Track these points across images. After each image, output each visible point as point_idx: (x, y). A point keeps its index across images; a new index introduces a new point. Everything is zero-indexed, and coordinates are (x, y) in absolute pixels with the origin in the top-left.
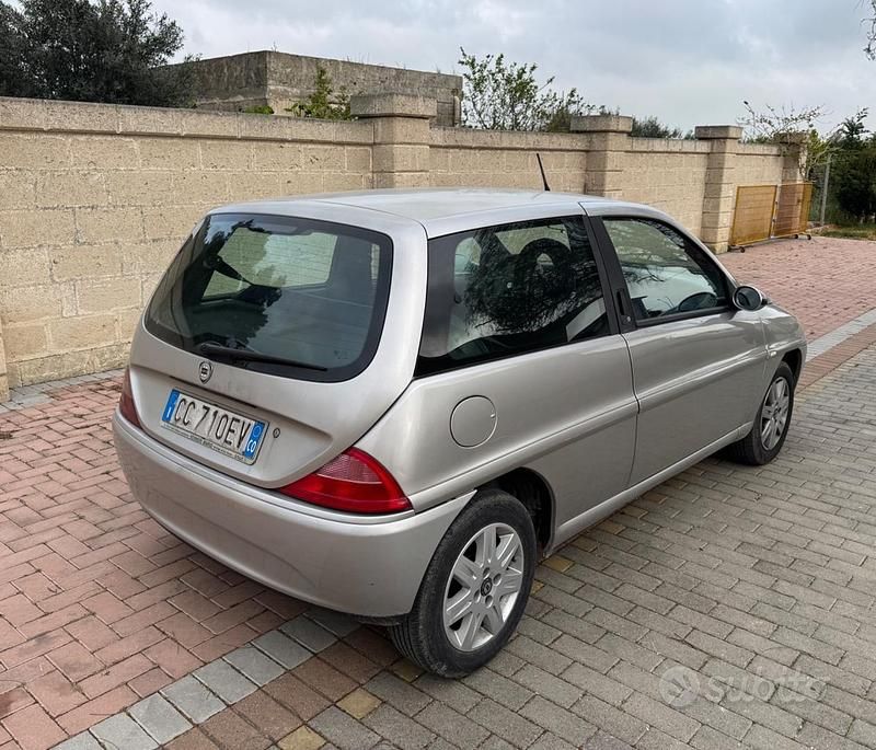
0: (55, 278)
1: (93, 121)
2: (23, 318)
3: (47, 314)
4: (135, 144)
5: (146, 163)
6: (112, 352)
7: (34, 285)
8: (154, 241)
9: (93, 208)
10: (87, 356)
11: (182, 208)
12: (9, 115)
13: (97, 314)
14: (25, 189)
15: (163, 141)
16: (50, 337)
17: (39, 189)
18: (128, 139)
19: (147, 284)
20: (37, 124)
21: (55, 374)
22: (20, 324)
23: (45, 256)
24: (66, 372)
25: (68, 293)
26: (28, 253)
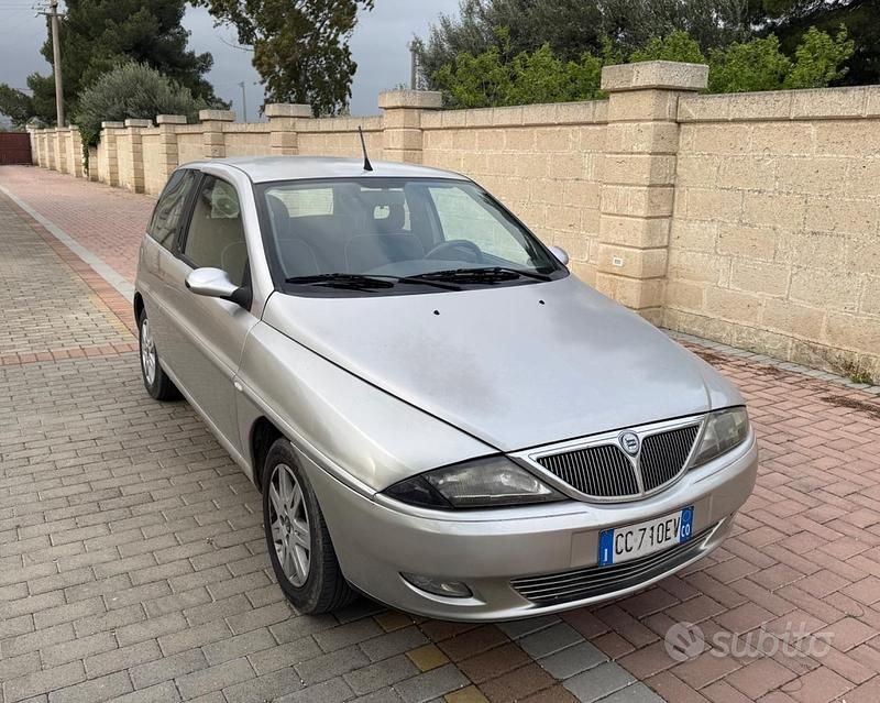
0: (718, 250)
1: (768, 109)
2: (689, 278)
3: (706, 279)
4: (812, 129)
5: (821, 149)
6: (749, 333)
7: (703, 252)
8: (813, 233)
9: (760, 192)
10: (728, 328)
11: (854, 203)
12: (705, 109)
13: (745, 292)
14: (711, 171)
15: (844, 124)
16: (705, 300)
17: (721, 172)
18: (806, 125)
19: (795, 277)
20: (723, 115)
21: (701, 332)
22: (686, 281)
23: (714, 230)
24: (710, 334)
25: (725, 266)
26: (703, 225)
